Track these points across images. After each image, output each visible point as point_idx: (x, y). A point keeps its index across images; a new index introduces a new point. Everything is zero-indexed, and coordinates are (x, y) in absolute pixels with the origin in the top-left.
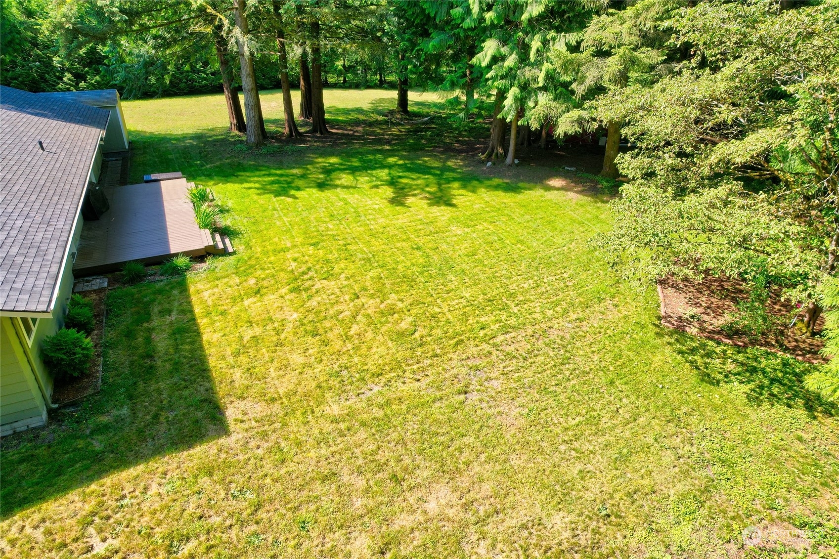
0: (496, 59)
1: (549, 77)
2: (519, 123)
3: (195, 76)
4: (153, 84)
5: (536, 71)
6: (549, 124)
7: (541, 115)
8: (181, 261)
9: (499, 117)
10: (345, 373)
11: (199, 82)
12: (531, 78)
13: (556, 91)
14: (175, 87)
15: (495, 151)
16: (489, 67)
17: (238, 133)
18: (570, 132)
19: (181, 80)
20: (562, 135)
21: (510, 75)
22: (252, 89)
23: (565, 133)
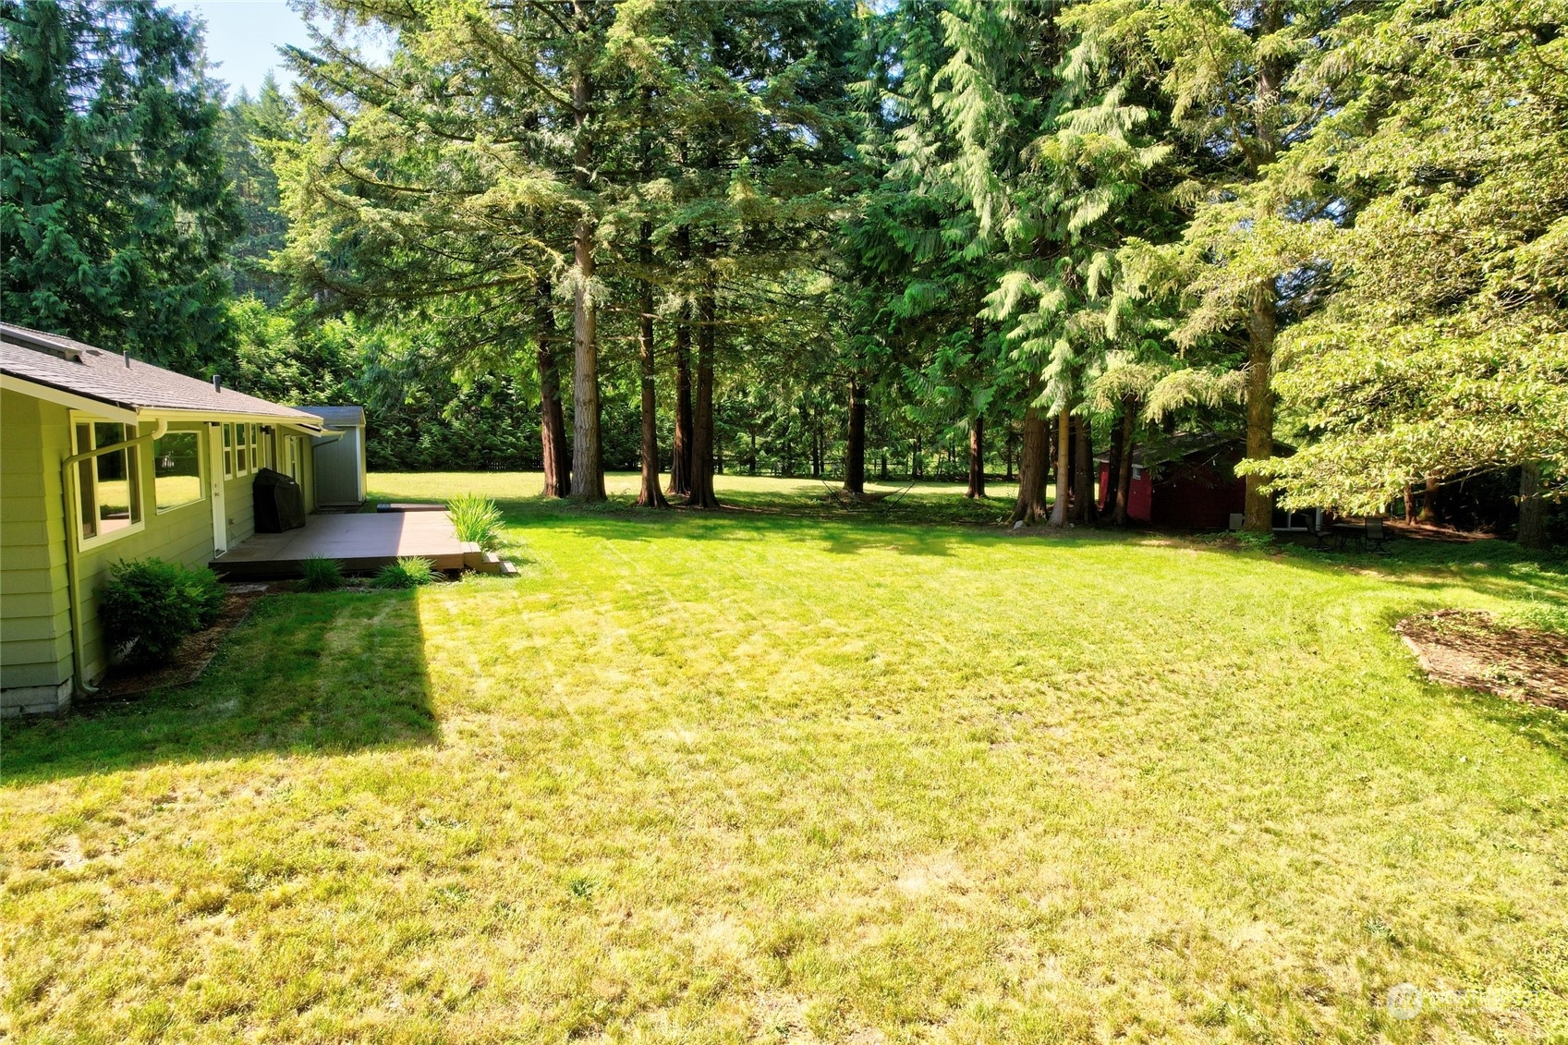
0: (1027, 303)
1: (1124, 325)
2: (1073, 412)
3: (497, 440)
4: (426, 449)
5: (1096, 316)
6: (1130, 403)
7: (1115, 384)
8: (412, 569)
9: (1033, 405)
10: (716, 701)
11: (501, 451)
12: (1090, 326)
13: (1139, 346)
14: (460, 456)
15: (1029, 511)
16: (1013, 321)
17: (556, 498)
18: (1173, 406)
19: (472, 447)
20: (1158, 417)
21: (1051, 328)
22: (591, 401)
23: (1164, 410)
